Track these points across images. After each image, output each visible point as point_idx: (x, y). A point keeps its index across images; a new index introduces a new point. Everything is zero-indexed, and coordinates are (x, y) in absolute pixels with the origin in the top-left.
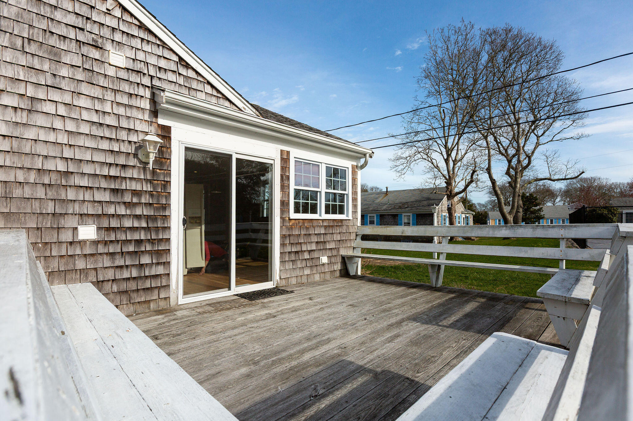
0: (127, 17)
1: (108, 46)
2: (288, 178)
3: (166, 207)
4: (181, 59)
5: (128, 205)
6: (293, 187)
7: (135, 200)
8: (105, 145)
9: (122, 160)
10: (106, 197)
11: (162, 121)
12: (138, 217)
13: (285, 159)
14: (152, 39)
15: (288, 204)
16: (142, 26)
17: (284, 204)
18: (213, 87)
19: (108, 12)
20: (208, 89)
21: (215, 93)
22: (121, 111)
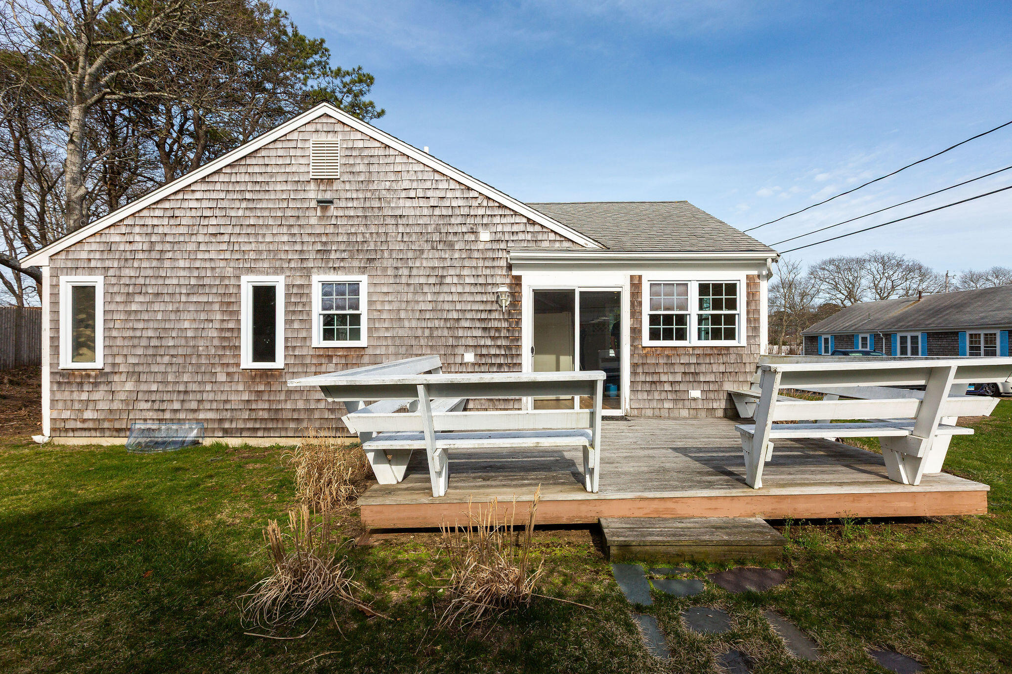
0: (491, 204)
1: (480, 229)
2: (640, 303)
3: (519, 339)
4: (529, 219)
5: (493, 338)
6: (646, 311)
7: (497, 335)
8: (478, 298)
9: (488, 307)
10: (479, 333)
11: (515, 273)
12: (499, 347)
13: (636, 285)
14: (508, 212)
15: (640, 331)
16: (501, 206)
17: (636, 332)
18: (556, 233)
19: (480, 206)
20: (552, 236)
21: (558, 238)
22: (488, 272)
